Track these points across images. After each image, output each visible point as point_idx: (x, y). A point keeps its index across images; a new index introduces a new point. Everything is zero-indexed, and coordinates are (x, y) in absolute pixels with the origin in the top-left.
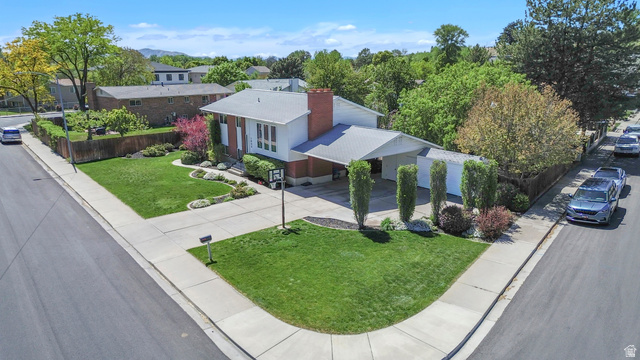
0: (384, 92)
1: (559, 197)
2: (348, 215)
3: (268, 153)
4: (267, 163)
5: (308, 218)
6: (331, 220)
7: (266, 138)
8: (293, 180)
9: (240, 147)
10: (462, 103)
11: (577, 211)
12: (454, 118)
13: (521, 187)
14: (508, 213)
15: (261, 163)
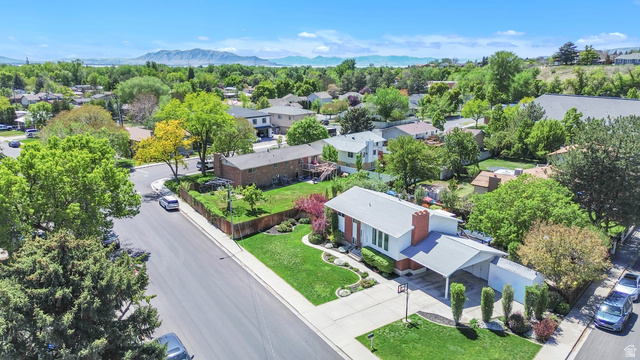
0: (449, 157)
1: (592, 299)
2: (447, 312)
3: (382, 250)
4: (381, 259)
5: (420, 312)
6: (436, 317)
7: (380, 246)
8: (400, 272)
9: (355, 235)
10: (522, 218)
11: (602, 321)
12: (516, 229)
13: (564, 296)
14: (554, 316)
15: (377, 258)
